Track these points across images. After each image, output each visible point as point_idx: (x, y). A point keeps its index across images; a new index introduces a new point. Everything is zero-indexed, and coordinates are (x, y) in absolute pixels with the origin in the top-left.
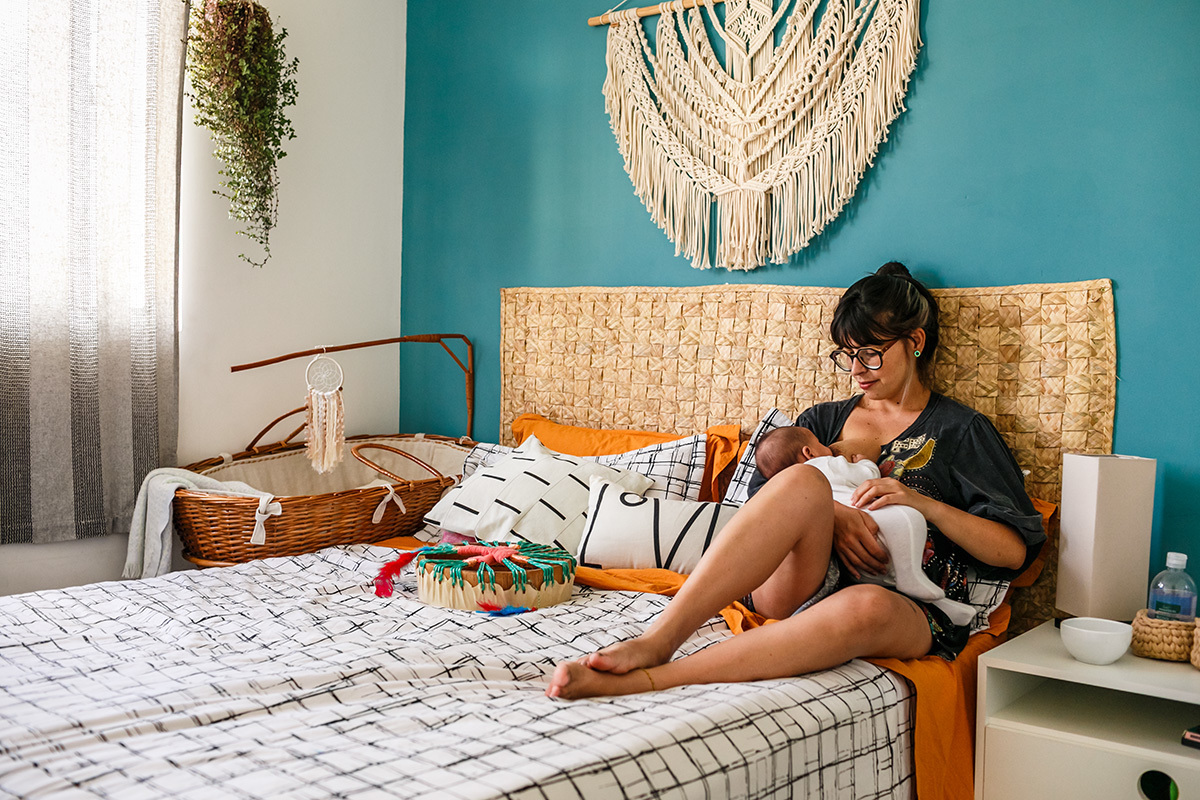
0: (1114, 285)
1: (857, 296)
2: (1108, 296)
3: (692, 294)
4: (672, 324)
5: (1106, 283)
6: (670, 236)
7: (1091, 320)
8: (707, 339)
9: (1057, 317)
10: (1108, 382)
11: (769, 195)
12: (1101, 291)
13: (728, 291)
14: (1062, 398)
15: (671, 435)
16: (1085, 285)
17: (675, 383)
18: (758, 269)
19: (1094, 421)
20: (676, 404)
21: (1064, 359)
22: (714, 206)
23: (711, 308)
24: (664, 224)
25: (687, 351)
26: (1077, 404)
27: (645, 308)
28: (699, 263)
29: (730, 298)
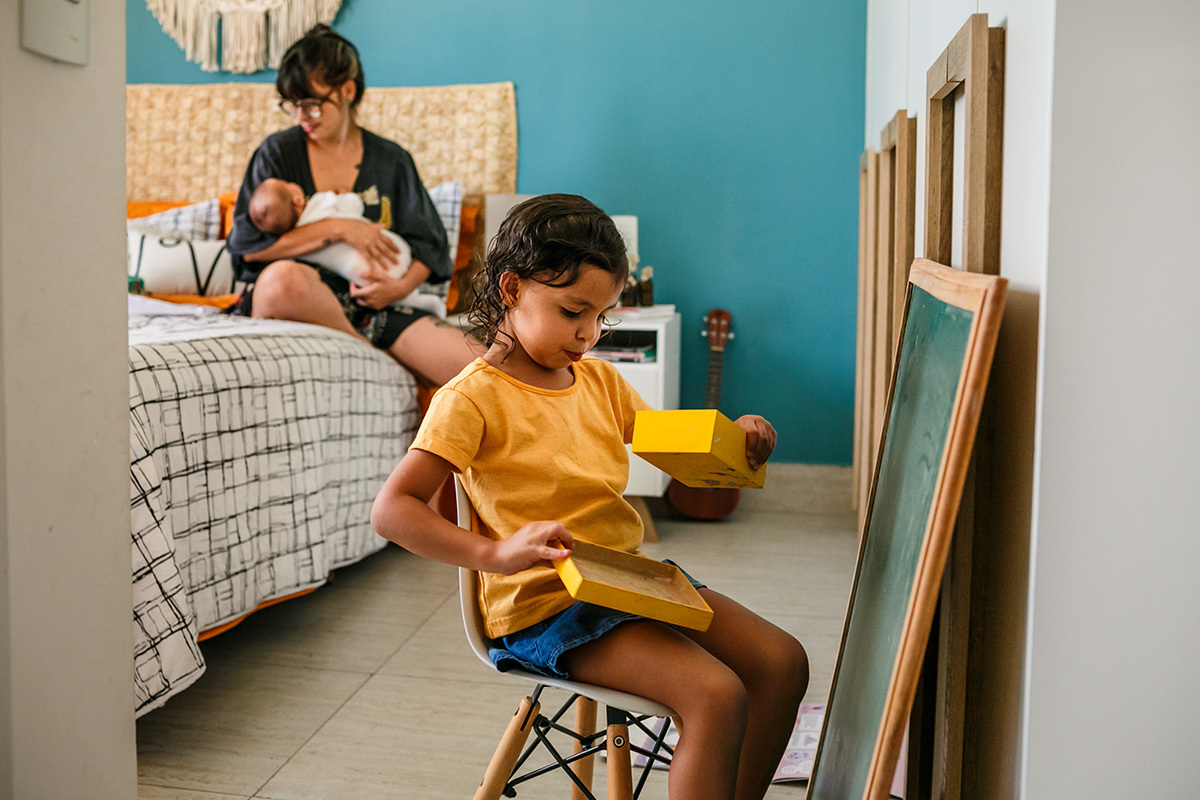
0: (516, 88)
1: (296, 56)
2: (511, 94)
3: (202, 91)
4: (184, 115)
5: (509, 85)
6: (181, 45)
7: (500, 109)
8: (215, 126)
9: (479, 108)
10: (512, 151)
11: (267, 16)
12: (507, 90)
13: (234, 89)
14: (483, 163)
15: (185, 203)
16: (497, 86)
17: (188, 162)
18: (258, 72)
19: (504, 177)
20: (188, 180)
21: (484, 136)
22: (220, 22)
23: (218, 103)
24: (176, 35)
25: (198, 137)
26: (493, 165)
27: (159, 102)
28: (208, 66)
29: (234, 94)
